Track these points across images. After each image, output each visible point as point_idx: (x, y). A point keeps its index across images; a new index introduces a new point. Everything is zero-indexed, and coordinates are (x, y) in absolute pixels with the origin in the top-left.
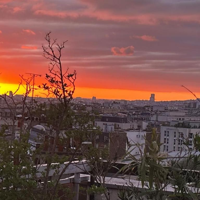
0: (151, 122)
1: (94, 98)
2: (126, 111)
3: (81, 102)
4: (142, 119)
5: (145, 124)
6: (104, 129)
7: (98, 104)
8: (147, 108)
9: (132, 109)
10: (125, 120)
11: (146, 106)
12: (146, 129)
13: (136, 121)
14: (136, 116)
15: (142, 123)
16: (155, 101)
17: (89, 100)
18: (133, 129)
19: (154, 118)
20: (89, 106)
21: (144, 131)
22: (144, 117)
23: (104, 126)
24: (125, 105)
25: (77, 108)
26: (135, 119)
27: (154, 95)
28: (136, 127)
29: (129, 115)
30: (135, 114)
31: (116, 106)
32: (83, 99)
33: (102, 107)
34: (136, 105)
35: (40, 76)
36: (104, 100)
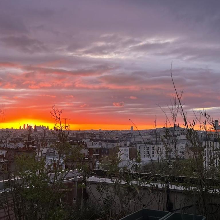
0: (132, 142)
1: (100, 130)
2: (118, 136)
3: (93, 132)
4: (126, 140)
5: (128, 143)
6: (106, 146)
7: (102, 133)
8: (129, 134)
9: (121, 135)
10: (117, 141)
11: (128, 133)
12: (129, 146)
13: (123, 141)
14: (123, 139)
15: (126, 143)
16: (134, 130)
17: (98, 131)
18: (122, 146)
19: (133, 140)
20: (98, 134)
21: (128, 147)
22: (127, 139)
23: (106, 145)
24: (117, 133)
25: (91, 136)
26: (123, 140)
27: (133, 127)
28: (123, 145)
29: (119, 138)
30: (122, 138)
31: (112, 134)
32: (94, 130)
33: (104, 134)
34: (123, 132)
35: (69, 119)
36: (106, 130)
